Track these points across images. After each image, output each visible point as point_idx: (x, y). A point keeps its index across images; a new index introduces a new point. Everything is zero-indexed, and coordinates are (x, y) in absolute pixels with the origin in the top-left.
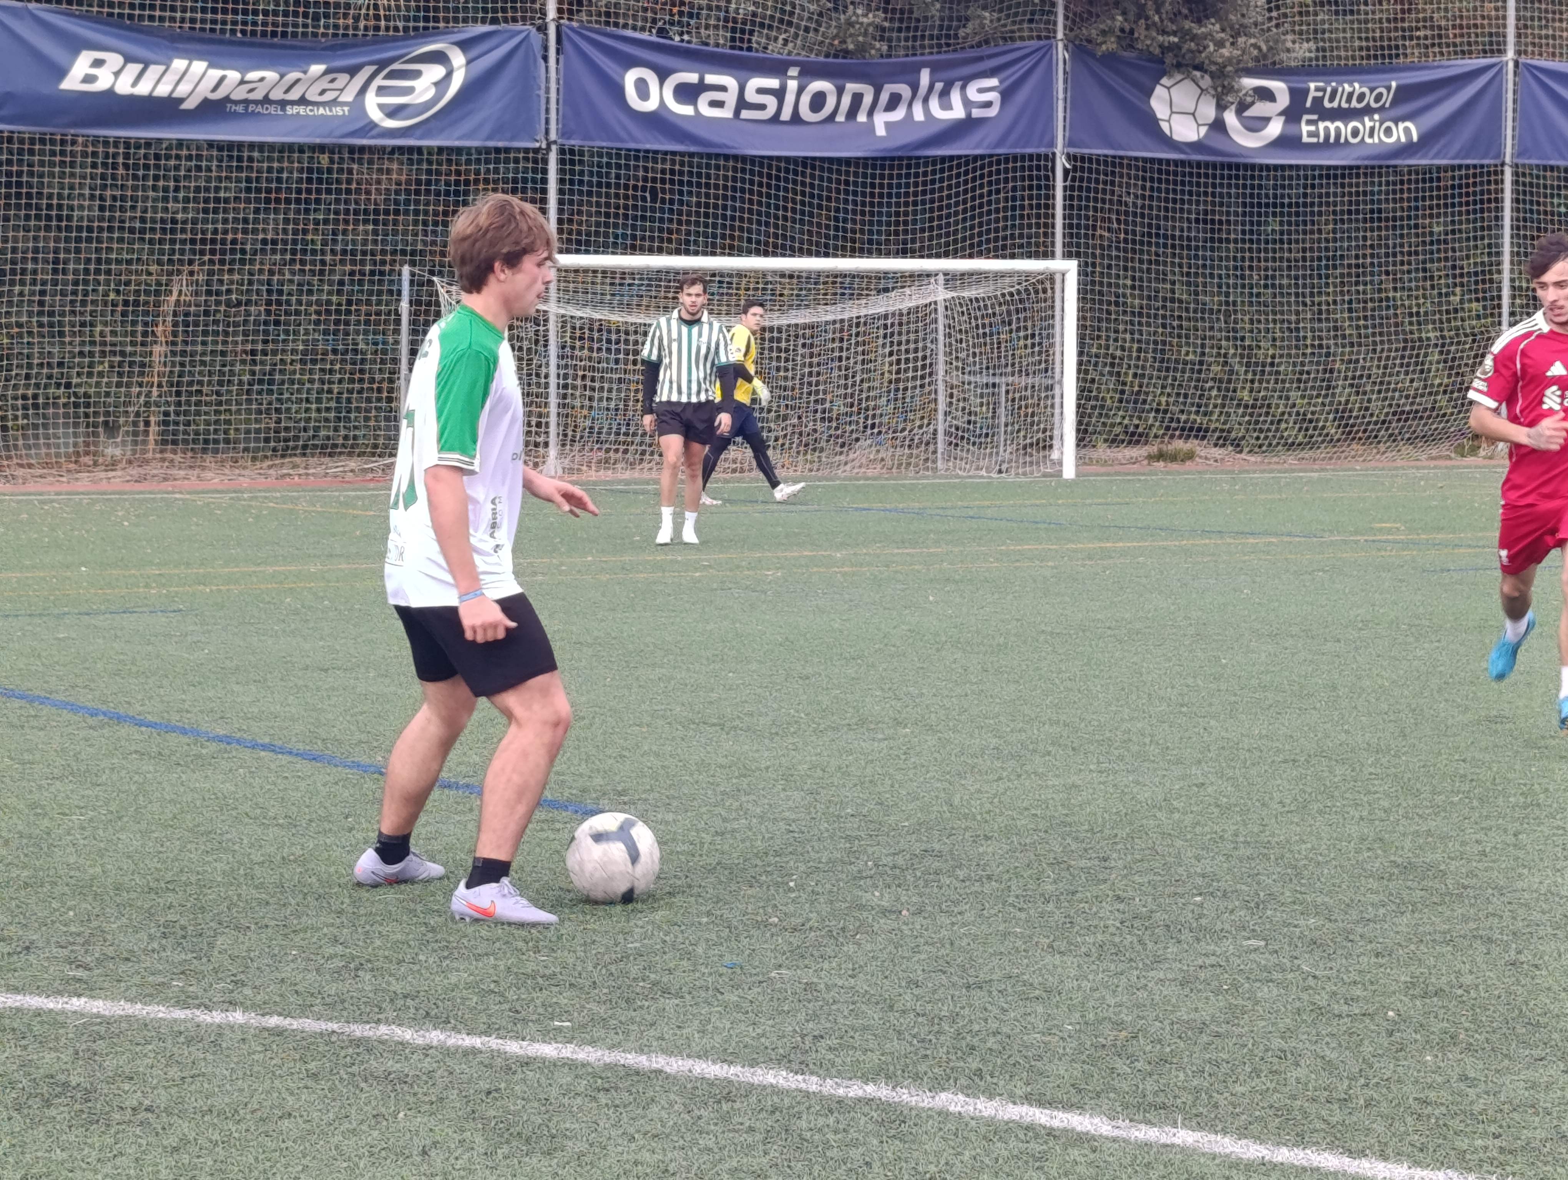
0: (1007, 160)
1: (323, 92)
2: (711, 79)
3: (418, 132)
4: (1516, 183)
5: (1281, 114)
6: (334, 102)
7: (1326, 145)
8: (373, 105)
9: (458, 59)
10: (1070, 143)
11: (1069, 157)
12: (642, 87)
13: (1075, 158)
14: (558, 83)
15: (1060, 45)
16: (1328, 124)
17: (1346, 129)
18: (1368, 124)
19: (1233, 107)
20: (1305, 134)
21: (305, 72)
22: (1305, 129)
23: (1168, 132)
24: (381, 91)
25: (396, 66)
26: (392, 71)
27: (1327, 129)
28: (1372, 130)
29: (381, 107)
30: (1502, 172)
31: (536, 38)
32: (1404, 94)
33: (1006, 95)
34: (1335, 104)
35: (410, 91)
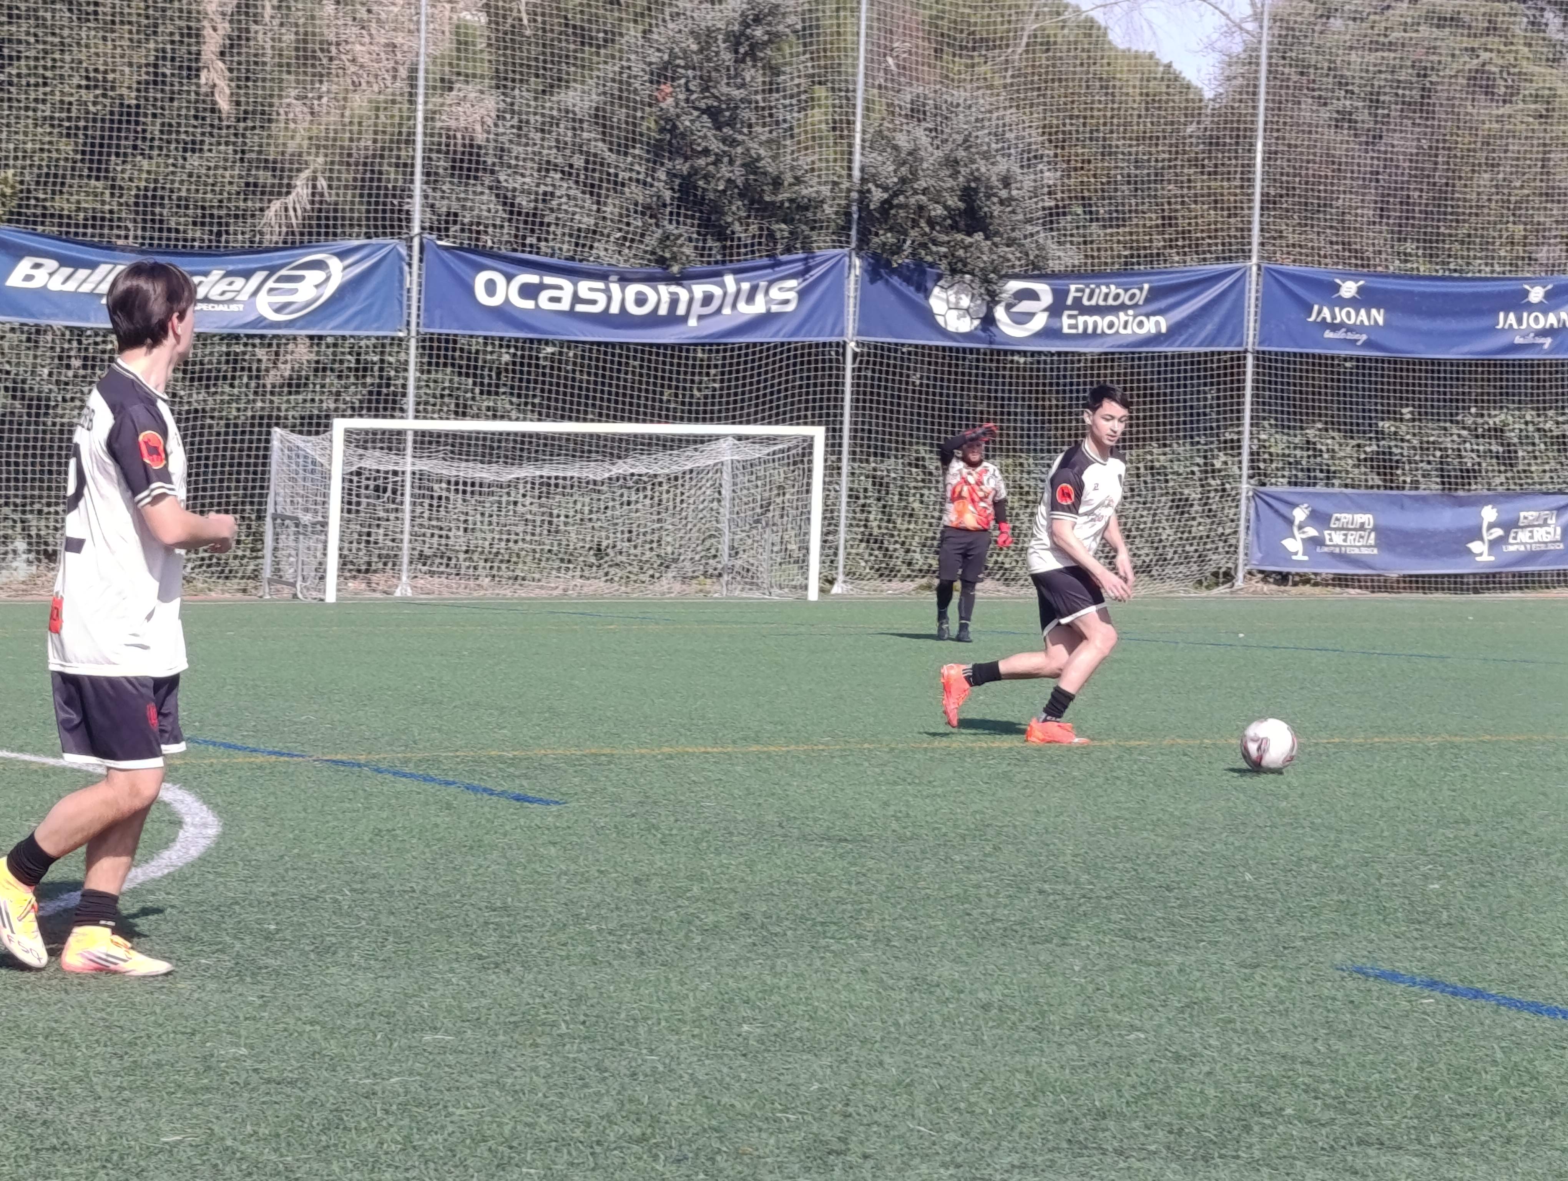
1: (223, 293)
2: (549, 280)
3: (301, 324)
4: (1256, 366)
5: (1045, 310)
6: (232, 301)
7: (1085, 335)
8: (263, 302)
9: (336, 266)
10: (859, 332)
11: (858, 344)
12: (491, 288)
13: (864, 345)
14: (419, 284)
15: (853, 254)
16: (1086, 318)
17: (1102, 323)
18: (1123, 318)
19: (1002, 305)
20: (1066, 326)
21: (207, 276)
22: (1066, 322)
23: (943, 325)
24: (272, 291)
25: (284, 272)
26: (281, 276)
27: (1085, 322)
28: (1126, 323)
29: (270, 304)
30: (1245, 358)
31: (402, 249)
32: (1155, 294)
33: (802, 294)
34: (1093, 302)
35: (294, 291)
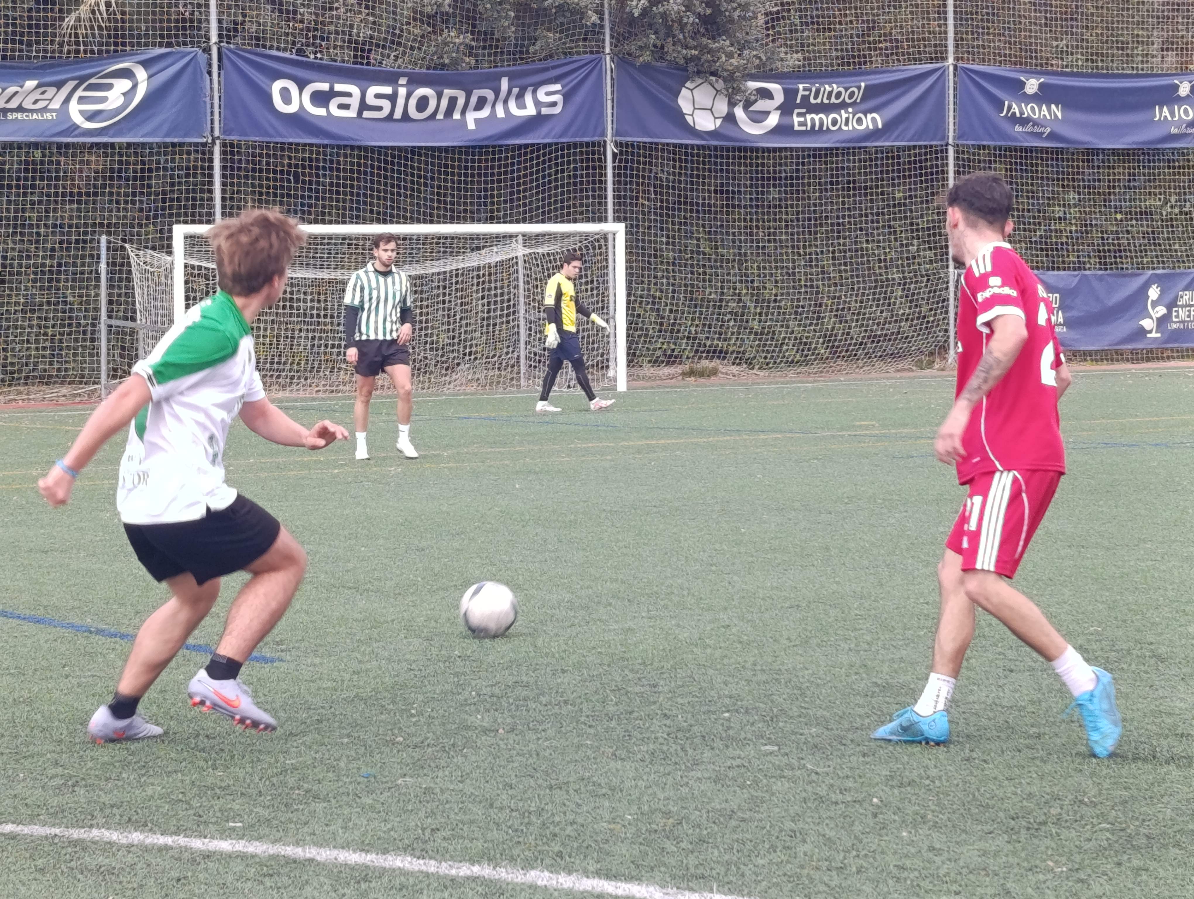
0: (569, 147)
1: (36, 102)
2: (338, 87)
3: (111, 132)
4: (957, 159)
5: (777, 109)
6: (45, 109)
7: (813, 132)
8: (75, 110)
9: (141, 74)
10: (617, 133)
11: (616, 144)
12: (286, 95)
13: (621, 145)
14: (220, 92)
15: (608, 58)
16: (813, 116)
17: (827, 119)
18: (844, 115)
19: (741, 104)
20: (796, 124)
21: (22, 87)
22: (796, 120)
23: (692, 124)
24: (82, 100)
25: (93, 81)
26: (90, 84)
27: (813, 120)
28: (847, 119)
29: (81, 112)
30: (947, 151)
31: (202, 57)
32: (871, 92)
33: (567, 96)
34: (819, 101)
35: (104, 99)
